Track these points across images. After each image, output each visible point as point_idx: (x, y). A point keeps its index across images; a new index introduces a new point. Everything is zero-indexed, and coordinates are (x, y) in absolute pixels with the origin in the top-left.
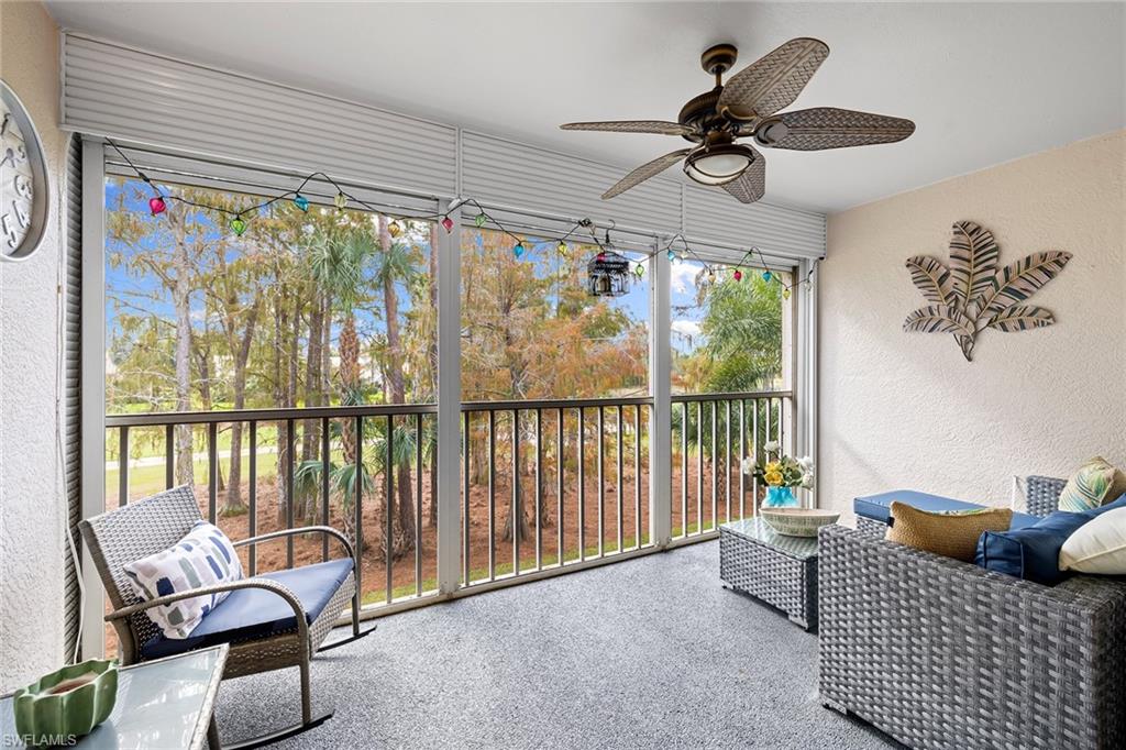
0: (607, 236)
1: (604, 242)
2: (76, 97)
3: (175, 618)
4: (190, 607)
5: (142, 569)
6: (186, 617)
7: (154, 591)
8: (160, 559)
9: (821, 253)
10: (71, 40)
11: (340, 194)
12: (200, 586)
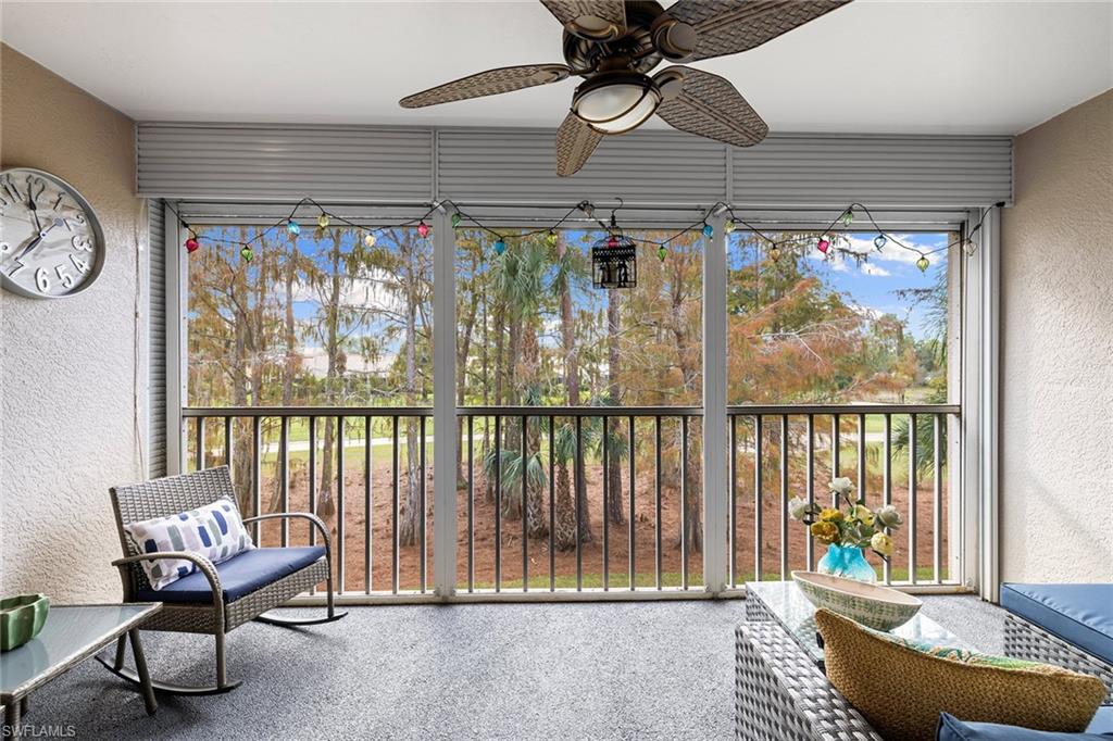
0: (613, 217)
1: (610, 224)
2: (146, 172)
3: (157, 572)
4: (169, 566)
5: (136, 529)
6: (164, 574)
7: (143, 548)
8: (152, 523)
9: (1002, 195)
10: (142, 130)
11: (324, 215)
12: (183, 549)
